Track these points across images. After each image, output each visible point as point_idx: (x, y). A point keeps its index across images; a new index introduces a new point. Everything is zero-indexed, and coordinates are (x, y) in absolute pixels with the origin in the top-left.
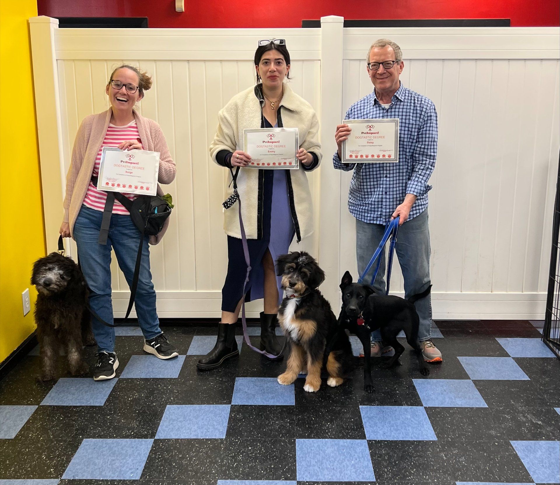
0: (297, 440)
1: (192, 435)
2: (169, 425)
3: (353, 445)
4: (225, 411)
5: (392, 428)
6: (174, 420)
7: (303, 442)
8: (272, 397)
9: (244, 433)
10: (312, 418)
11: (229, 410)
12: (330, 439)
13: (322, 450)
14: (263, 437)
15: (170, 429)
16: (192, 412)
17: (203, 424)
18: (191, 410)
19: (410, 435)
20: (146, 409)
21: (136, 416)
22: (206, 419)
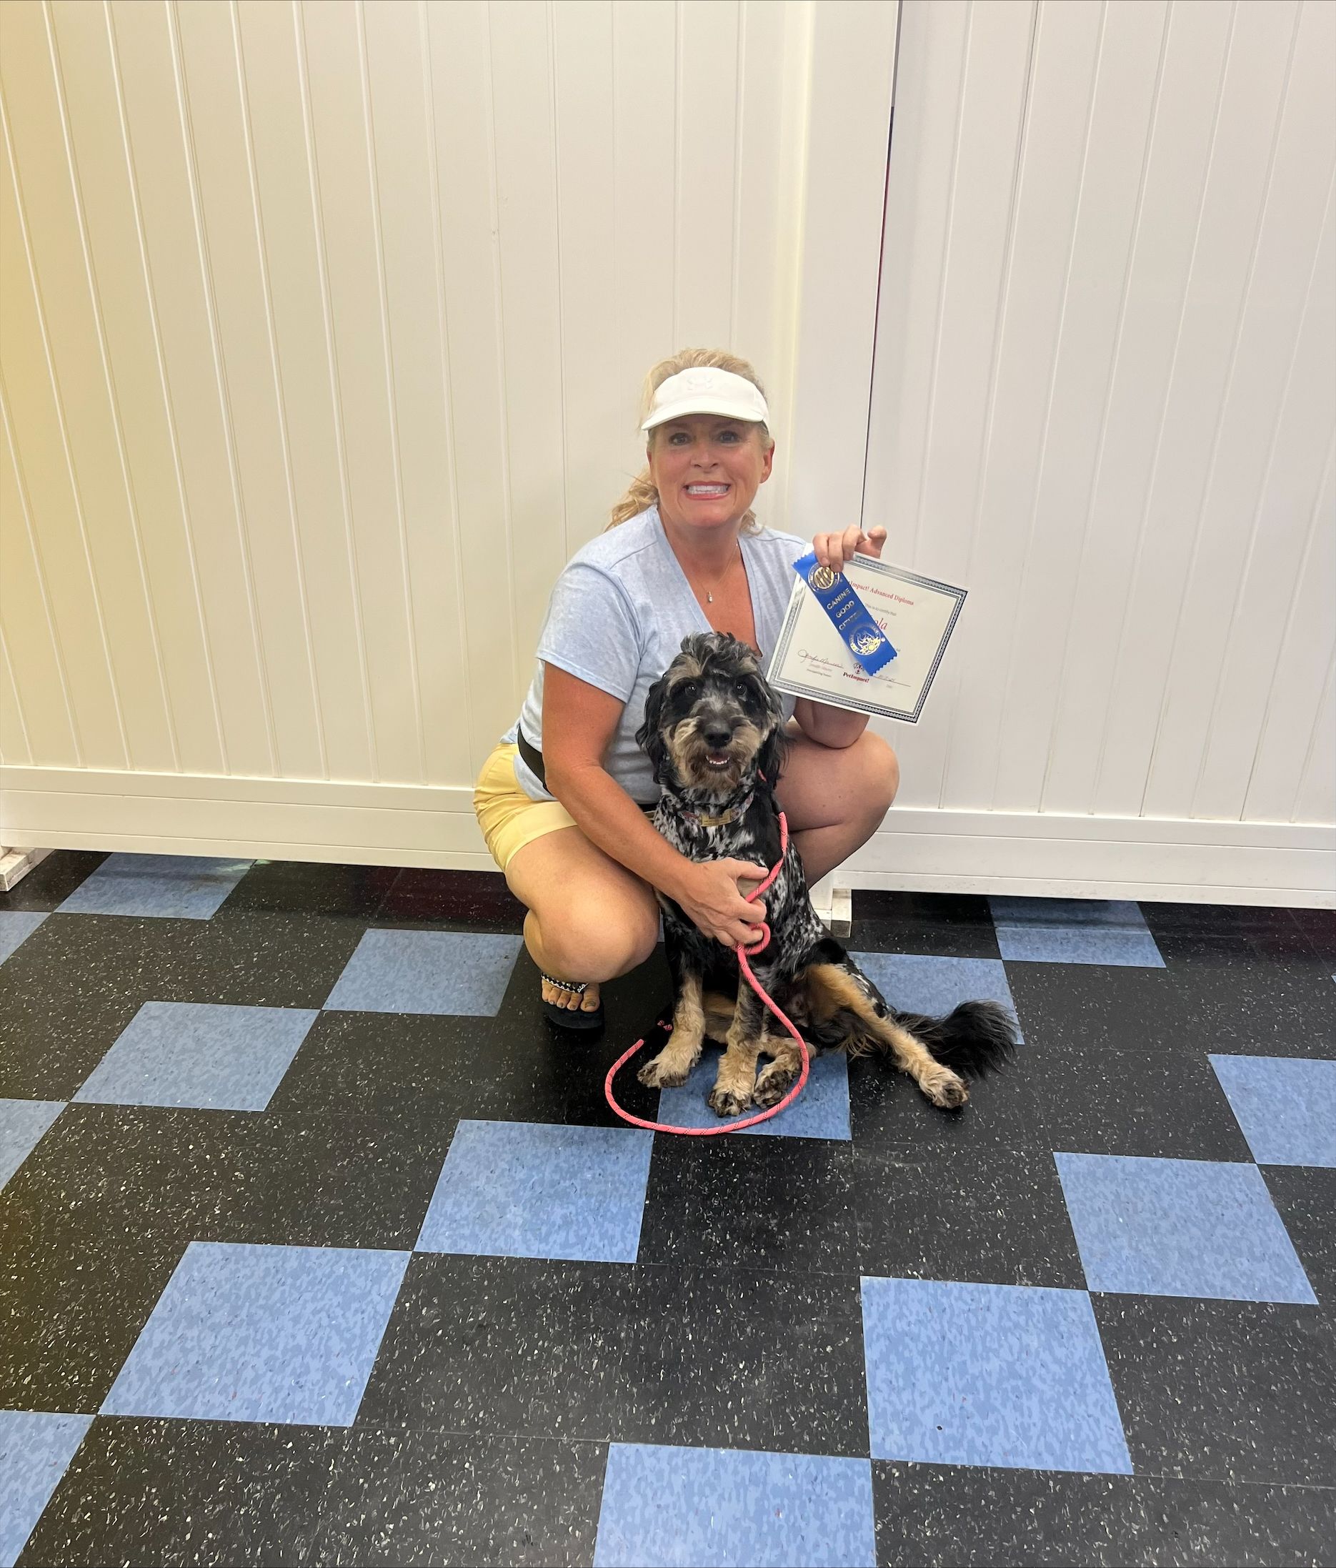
0: (614, 1448)
1: (237, 1403)
2: (171, 1344)
3: (818, 1489)
4: (383, 1289)
5: (970, 1398)
6: (193, 1320)
7: (632, 1461)
8: (564, 1217)
9: (427, 1401)
10: (685, 1334)
11: (401, 1278)
12: (735, 1451)
13: (696, 1513)
14: (492, 1428)
15: (167, 1362)
16: (268, 1280)
17: (291, 1344)
18: (267, 1269)
19: (1035, 1439)
20: (114, 1256)
21: (67, 1289)
22: (309, 1322)
